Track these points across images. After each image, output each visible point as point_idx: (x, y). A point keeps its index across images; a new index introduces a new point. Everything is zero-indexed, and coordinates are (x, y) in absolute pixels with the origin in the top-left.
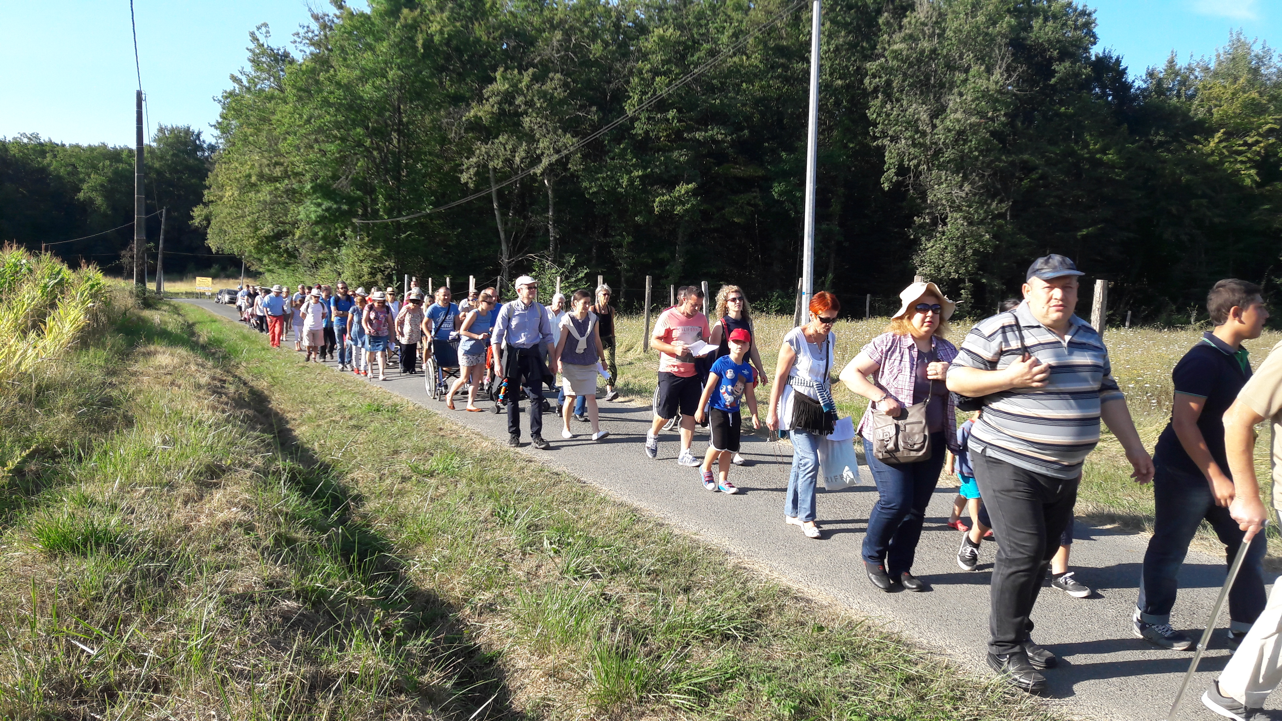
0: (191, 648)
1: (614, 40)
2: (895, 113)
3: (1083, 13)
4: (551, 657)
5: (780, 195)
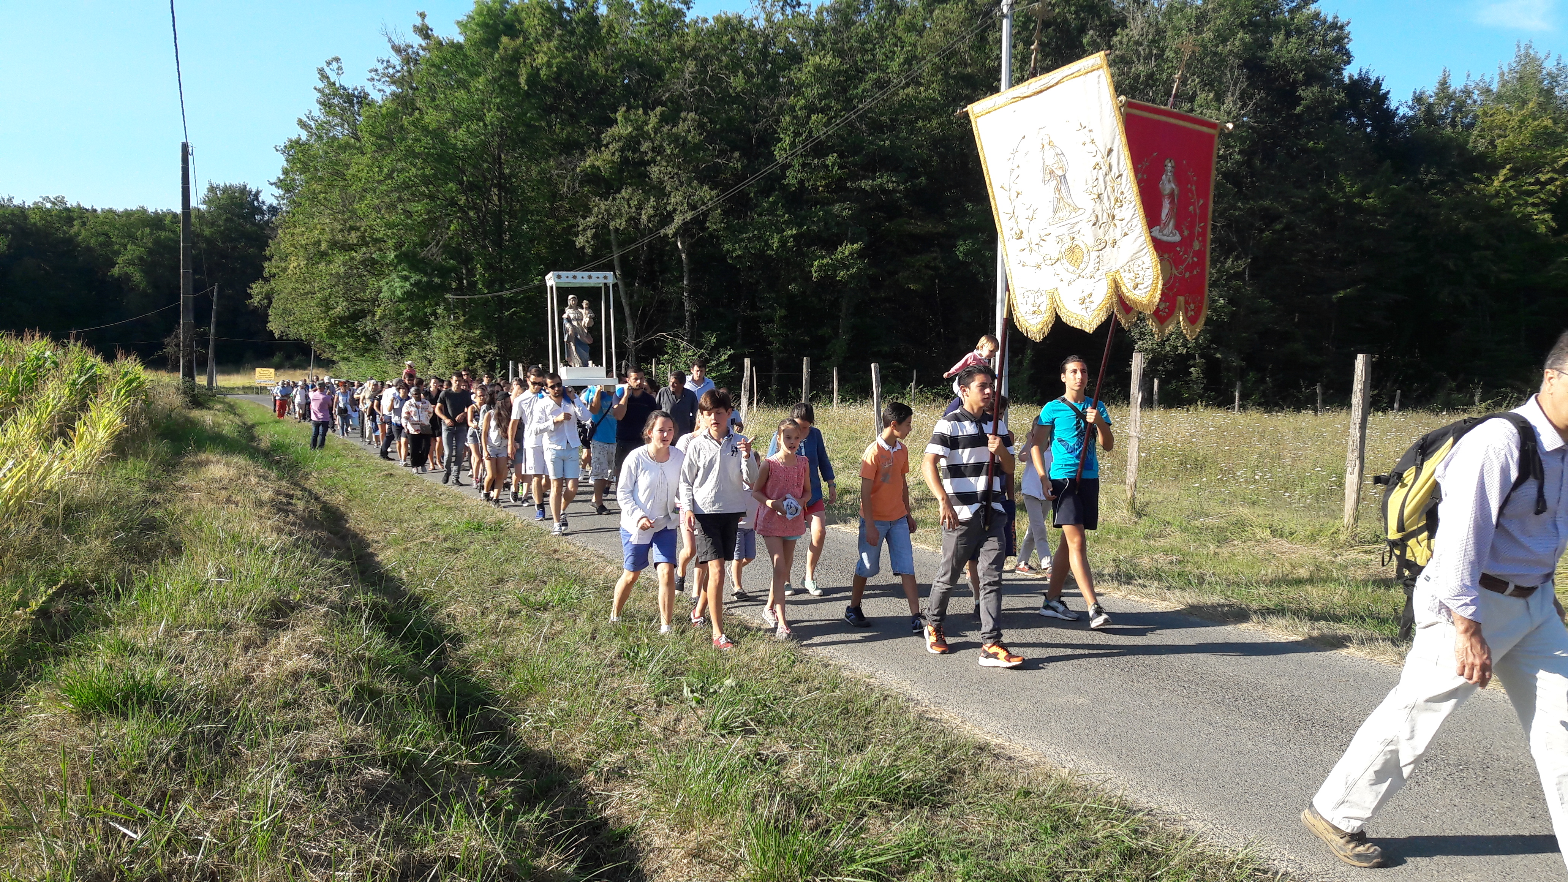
0: (256, 830)
1: (760, 72)
3: (1334, 26)
4: (695, 833)
5: (966, 255)
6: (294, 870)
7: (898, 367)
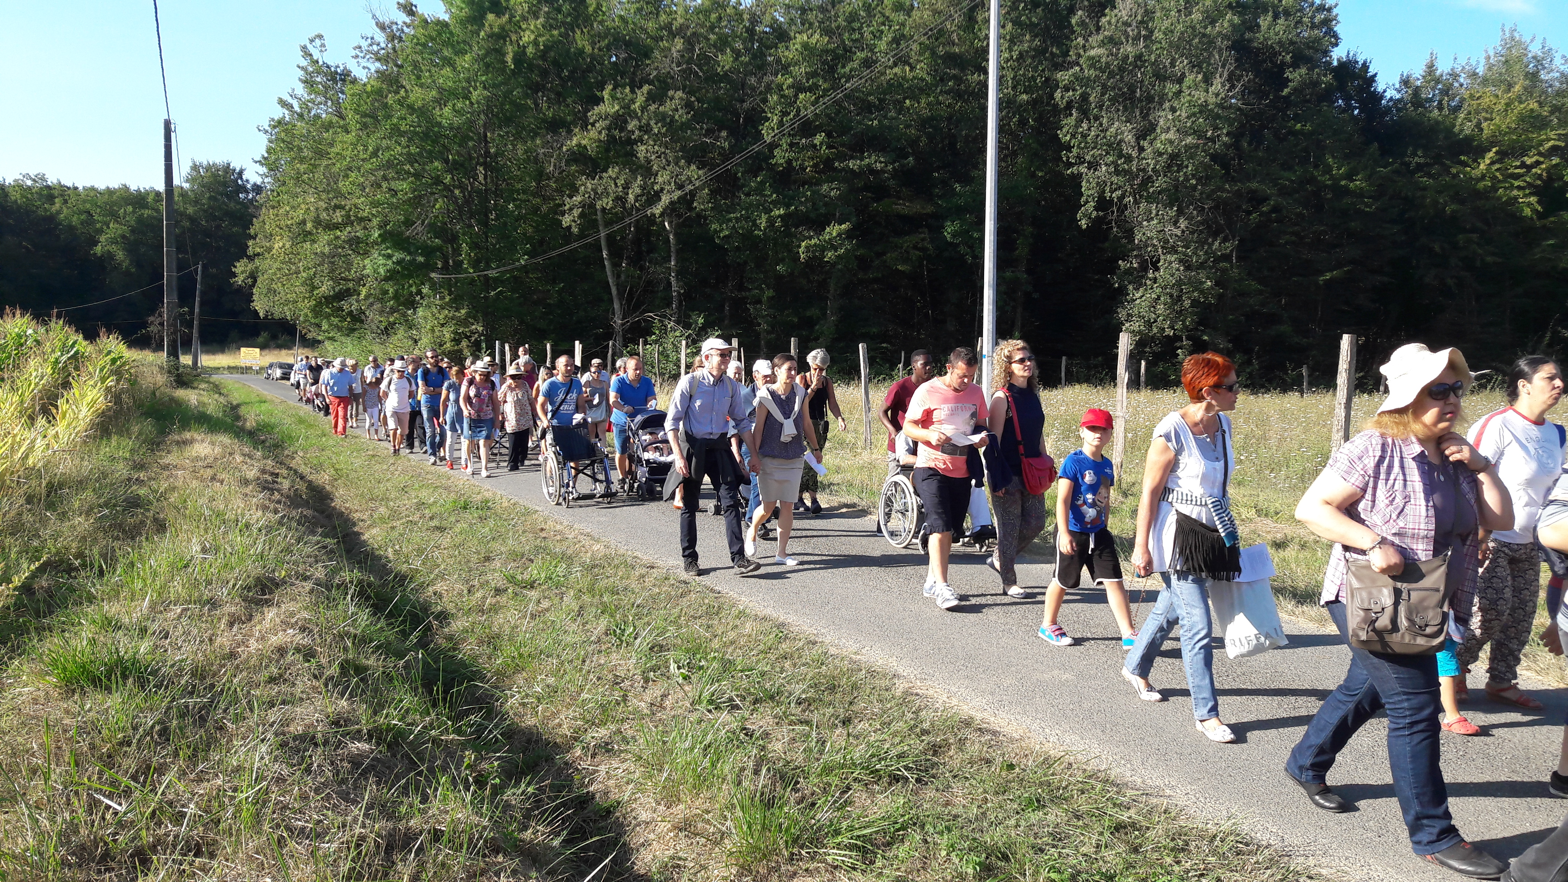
0: (240, 802)
1: (747, 49)
2: (1093, 133)
3: (1322, 8)
4: (682, 806)
5: (954, 236)
6: (279, 841)
7: (886, 348)
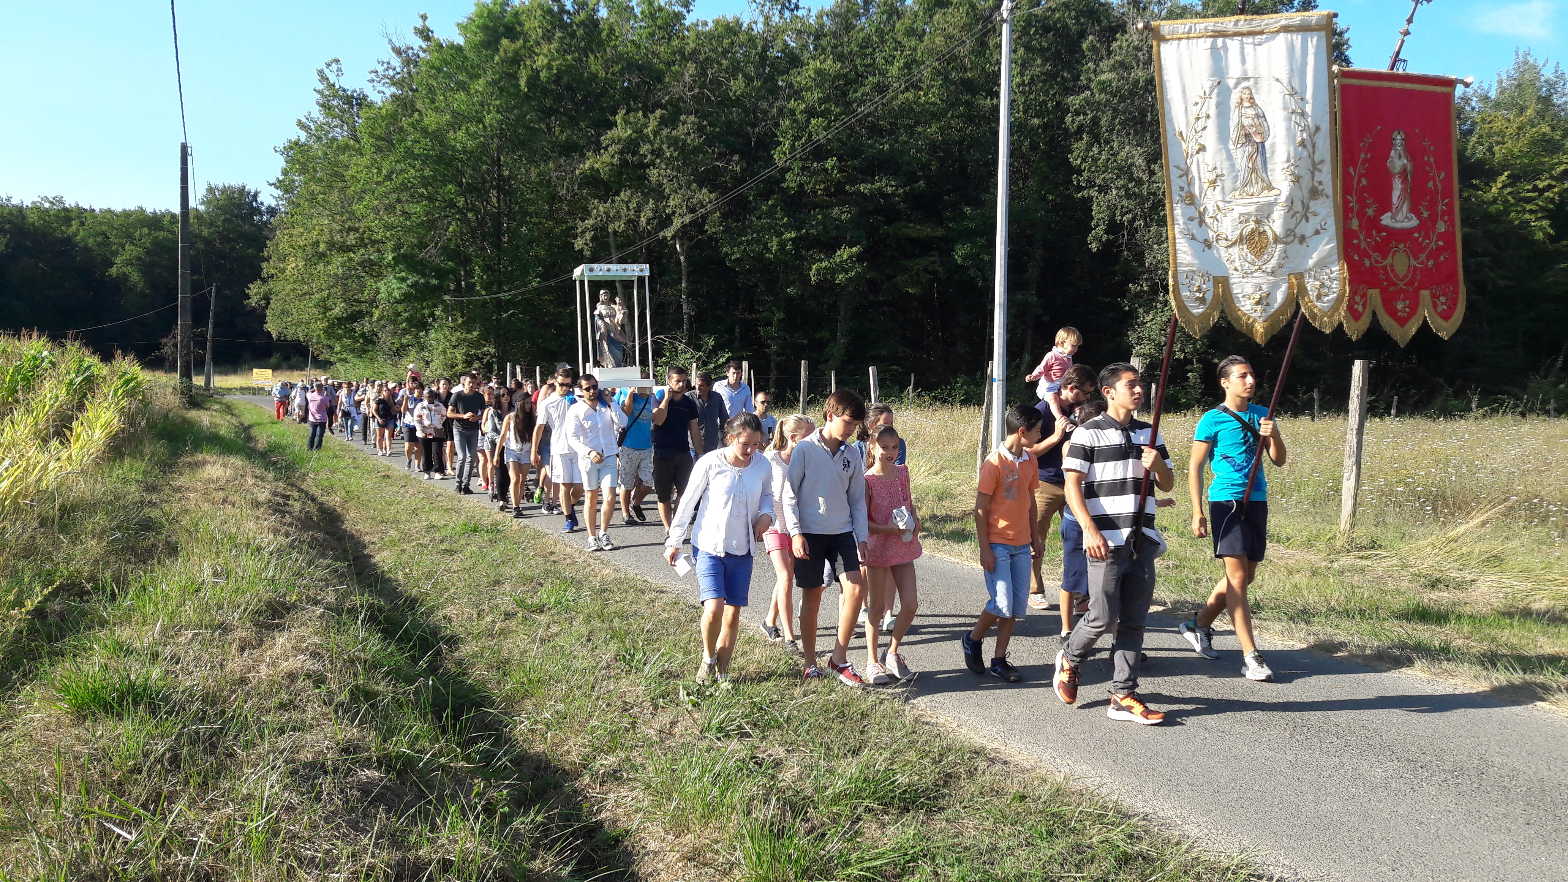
0: (251, 831)
1: (759, 75)
2: (1103, 157)
4: (690, 836)
5: (965, 258)
6: (288, 871)
7: (896, 371)
